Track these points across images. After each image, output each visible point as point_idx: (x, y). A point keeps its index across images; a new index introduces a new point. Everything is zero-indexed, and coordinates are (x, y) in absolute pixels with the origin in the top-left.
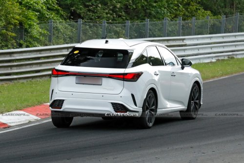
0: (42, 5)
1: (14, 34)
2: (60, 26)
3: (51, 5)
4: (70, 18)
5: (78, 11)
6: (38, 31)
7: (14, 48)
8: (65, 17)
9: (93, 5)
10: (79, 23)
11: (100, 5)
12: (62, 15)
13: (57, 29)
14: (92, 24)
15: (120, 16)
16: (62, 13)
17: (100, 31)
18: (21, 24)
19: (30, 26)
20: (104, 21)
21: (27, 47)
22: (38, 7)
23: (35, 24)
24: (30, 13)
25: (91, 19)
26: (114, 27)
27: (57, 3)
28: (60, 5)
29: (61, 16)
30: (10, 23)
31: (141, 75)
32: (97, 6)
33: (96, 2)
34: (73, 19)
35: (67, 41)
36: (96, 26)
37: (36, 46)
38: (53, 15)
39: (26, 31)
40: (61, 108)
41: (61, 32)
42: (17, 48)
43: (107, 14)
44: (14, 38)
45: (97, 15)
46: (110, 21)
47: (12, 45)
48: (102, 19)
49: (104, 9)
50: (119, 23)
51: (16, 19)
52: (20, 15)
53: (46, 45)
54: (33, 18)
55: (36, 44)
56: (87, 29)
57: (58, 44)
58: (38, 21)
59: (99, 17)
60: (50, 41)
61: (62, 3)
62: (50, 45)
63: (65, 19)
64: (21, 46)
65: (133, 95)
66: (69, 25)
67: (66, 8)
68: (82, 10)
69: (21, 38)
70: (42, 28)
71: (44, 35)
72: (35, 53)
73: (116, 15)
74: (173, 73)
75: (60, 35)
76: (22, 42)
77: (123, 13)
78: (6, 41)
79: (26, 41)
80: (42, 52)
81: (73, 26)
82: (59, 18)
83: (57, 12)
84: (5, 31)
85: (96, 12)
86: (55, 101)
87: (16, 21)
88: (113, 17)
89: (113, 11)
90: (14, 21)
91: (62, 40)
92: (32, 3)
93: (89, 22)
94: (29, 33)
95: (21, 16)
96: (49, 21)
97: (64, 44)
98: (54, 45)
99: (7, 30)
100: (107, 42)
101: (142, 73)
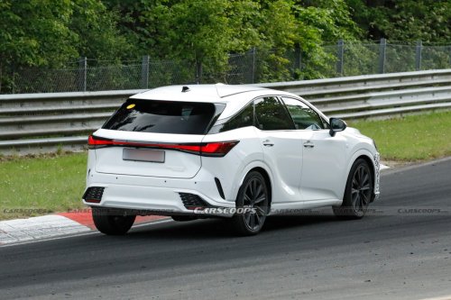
0: (328, 19)
1: (286, 61)
2: (353, 49)
3: (341, 18)
4: (368, 38)
5: (381, 27)
6: (322, 55)
7: (286, 81)
8: (361, 35)
9: (402, 18)
10: (381, 44)
11: (413, 19)
12: (358, 34)
13: (350, 53)
14: (400, 46)
15: (442, 35)
16: (357, 29)
17: (413, 56)
18: (297, 45)
19: (311, 48)
20: (419, 41)
21: (306, 78)
22: (322, 21)
23: (318, 45)
24: (311, 30)
25: (400, 39)
26: (434, 51)
27: (350, 16)
28: (354, 18)
29: (356, 34)
30: (281, 44)
31: (233, 146)
32: (408, 20)
33: (407, 15)
34: (373, 39)
35: (364, 71)
36: (407, 49)
37: (319, 78)
38: (343, 33)
39: (305, 55)
40: (99, 201)
41: (355, 58)
42: (291, 80)
43: (423, 31)
44: (287, 66)
45: (408, 33)
46: (428, 42)
47: (285, 76)
48: (416, 38)
49: (419, 25)
50: (440, 45)
51: (291, 39)
52: (295, 32)
53: (334, 76)
54: (315, 36)
55: (319, 75)
56: (393, 54)
57: (350, 75)
58: (322, 42)
59: (411, 36)
60: (339, 70)
61: (357, 15)
62: (339, 76)
63: (361, 39)
64: (296, 77)
65: (217, 181)
66: (368, 47)
67: (363, 22)
68: (386, 25)
69: (297, 66)
70: (328, 52)
71: (330, 62)
72: (317, 88)
73: (437, 32)
74: (308, 142)
75: (354, 62)
76: (298, 71)
77: (447, 30)
78: (276, 70)
79: (304, 71)
80: (328, 87)
81: (372, 49)
82: (352, 37)
83: (350, 28)
84: (274, 55)
85: (408, 29)
86: (90, 189)
87: (291, 41)
88: (432, 35)
89: (433, 26)
90: (287, 42)
91: (356, 70)
92: (313, 14)
93: (397, 43)
94: (309, 58)
95: (298, 34)
96: (339, 41)
97: (359, 74)
98: (345, 76)
99: (276, 54)
100: (185, 89)
101: (237, 142)
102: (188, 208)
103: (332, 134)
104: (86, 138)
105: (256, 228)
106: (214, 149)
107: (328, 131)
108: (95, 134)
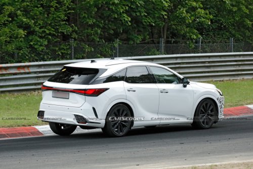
31: (105, 91)
40: (43, 118)
65: (94, 109)
74: (164, 90)
100: (92, 61)
101: (107, 89)
102: (78, 122)
103: (185, 86)
104: (40, 87)
105: (121, 134)
106: (91, 92)
107: (182, 85)
108: (44, 84)
